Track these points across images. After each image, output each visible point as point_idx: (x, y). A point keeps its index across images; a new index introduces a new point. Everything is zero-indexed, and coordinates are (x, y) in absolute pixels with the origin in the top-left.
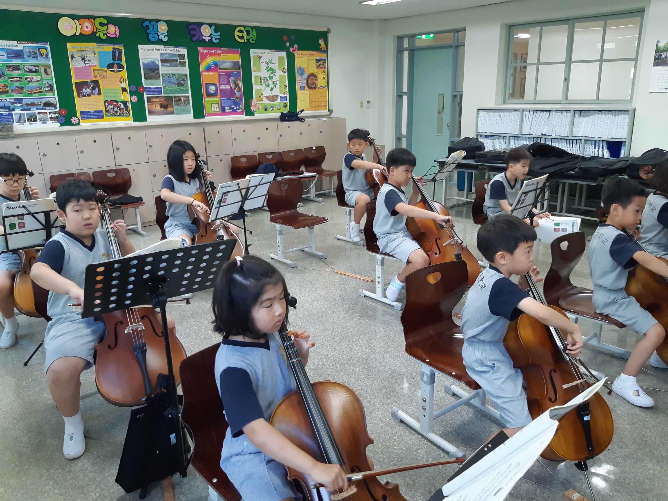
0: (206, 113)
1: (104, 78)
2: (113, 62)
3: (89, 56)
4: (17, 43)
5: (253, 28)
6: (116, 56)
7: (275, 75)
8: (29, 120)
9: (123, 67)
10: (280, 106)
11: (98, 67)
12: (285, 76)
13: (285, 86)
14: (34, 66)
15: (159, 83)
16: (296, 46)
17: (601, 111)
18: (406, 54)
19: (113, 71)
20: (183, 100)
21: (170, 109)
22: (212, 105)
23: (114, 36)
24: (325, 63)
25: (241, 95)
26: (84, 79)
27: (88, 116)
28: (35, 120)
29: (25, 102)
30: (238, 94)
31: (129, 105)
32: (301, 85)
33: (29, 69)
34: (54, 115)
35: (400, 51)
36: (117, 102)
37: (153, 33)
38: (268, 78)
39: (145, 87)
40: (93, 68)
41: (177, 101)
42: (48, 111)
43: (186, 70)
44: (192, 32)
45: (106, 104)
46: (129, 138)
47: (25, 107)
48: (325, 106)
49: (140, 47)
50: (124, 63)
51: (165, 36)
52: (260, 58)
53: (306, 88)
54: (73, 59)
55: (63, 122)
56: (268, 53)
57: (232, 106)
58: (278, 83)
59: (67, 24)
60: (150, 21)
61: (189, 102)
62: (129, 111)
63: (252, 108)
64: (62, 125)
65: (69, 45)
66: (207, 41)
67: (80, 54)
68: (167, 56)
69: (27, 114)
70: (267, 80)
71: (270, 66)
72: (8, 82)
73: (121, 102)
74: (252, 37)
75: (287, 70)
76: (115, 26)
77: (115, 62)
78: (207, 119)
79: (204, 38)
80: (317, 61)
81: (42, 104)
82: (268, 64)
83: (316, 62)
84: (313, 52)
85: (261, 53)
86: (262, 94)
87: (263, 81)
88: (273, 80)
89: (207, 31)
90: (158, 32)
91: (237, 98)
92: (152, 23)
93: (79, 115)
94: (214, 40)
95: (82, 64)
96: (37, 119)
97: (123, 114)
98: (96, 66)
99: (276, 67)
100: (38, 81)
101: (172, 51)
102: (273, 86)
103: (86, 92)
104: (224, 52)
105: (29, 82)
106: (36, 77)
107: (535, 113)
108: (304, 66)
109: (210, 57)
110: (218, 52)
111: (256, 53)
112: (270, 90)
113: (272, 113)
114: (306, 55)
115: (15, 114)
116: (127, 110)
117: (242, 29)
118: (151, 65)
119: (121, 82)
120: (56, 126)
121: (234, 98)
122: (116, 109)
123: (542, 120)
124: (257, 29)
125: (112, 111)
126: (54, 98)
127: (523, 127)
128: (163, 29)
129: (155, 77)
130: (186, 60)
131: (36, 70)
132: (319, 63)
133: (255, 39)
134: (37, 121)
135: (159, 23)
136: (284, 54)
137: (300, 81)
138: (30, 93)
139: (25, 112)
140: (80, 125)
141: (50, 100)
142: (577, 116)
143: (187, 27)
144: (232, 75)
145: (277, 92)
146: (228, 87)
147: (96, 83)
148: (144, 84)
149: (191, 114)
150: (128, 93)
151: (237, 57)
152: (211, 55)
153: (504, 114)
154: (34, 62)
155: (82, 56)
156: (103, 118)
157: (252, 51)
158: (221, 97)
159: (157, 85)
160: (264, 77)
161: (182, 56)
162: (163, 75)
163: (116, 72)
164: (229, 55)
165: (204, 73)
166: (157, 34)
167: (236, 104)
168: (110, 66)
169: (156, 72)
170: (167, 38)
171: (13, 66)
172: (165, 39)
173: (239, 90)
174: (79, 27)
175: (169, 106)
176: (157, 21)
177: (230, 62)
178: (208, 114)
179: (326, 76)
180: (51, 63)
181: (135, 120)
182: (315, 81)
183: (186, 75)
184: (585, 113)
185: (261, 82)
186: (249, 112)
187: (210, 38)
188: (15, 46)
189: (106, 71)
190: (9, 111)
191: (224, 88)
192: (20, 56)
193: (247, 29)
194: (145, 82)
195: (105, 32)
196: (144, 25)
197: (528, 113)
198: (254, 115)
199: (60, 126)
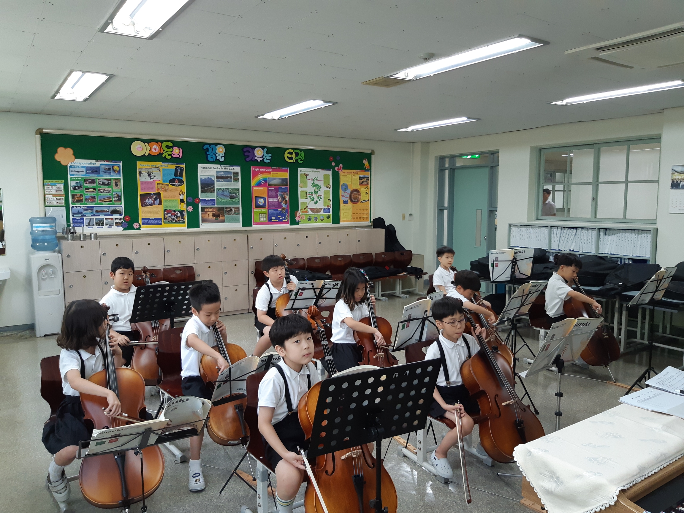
0: (253, 222)
1: (166, 191)
2: (175, 177)
3: (155, 172)
4: (96, 161)
5: (301, 150)
6: (178, 173)
7: (320, 190)
8: (97, 224)
9: (183, 182)
10: (323, 217)
11: (161, 182)
12: (329, 191)
13: (329, 199)
14: (107, 180)
15: (214, 196)
16: (341, 165)
17: (625, 230)
18: (447, 172)
19: (174, 185)
20: (233, 211)
21: (221, 218)
22: (260, 215)
23: (178, 156)
24: (368, 180)
25: (287, 207)
26: (148, 191)
27: (148, 222)
28: (102, 224)
29: (95, 209)
30: (284, 206)
31: (185, 214)
32: (344, 199)
33: (102, 183)
34: (118, 221)
35: (442, 171)
36: (175, 211)
37: (212, 154)
38: (313, 193)
39: (201, 198)
40: (156, 182)
41: (228, 211)
42: (114, 217)
43: (238, 185)
44: (246, 154)
45: (165, 212)
46: (180, 242)
47: (95, 213)
48: (367, 218)
49: (200, 165)
50: (184, 178)
51: (222, 157)
52: (307, 175)
53: (349, 201)
54: (140, 175)
55: (126, 227)
56: (314, 172)
57: (278, 217)
58: (322, 197)
59: (139, 146)
60: (210, 144)
61: (239, 212)
62: (184, 219)
63: (297, 219)
64: (124, 229)
65: (138, 163)
66: (259, 161)
67: (147, 171)
68: (222, 173)
69: (96, 219)
70: (312, 195)
71: (316, 182)
72: (84, 193)
73: (178, 211)
74: (300, 158)
75: (331, 185)
76: (179, 148)
77: (177, 178)
78: (255, 227)
79: (256, 158)
80: (361, 178)
81: (110, 211)
82: (314, 181)
83: (360, 180)
84: (357, 171)
85: (308, 171)
86: (307, 207)
87: (308, 196)
88: (318, 195)
89: (260, 152)
90: (216, 153)
91: (283, 209)
92: (212, 146)
93: (140, 221)
94: (265, 161)
95: (148, 179)
96: (104, 223)
97: (179, 221)
98: (159, 180)
99: (321, 184)
100: (108, 192)
101: (227, 169)
102: (318, 200)
103: (148, 202)
104: (273, 170)
105: (101, 193)
106: (107, 189)
107: (563, 230)
108: (348, 183)
109: (261, 175)
110: (268, 170)
111: (303, 171)
112: (315, 203)
113: (315, 223)
114: (350, 173)
115: (86, 219)
116: (182, 218)
117: (292, 151)
118: (208, 181)
119: (180, 195)
120: (120, 230)
121: (281, 210)
122: (173, 217)
123: (570, 236)
124: (306, 151)
125: (170, 219)
126: (121, 206)
127: (552, 243)
128: (220, 151)
129: (210, 191)
130: (239, 177)
131: (108, 183)
132: (362, 180)
133: (303, 160)
134: (104, 225)
135: (217, 147)
136: (329, 173)
137: (343, 195)
138: (101, 202)
139: (95, 218)
140: (140, 229)
141: (117, 208)
142: (602, 234)
143: (243, 150)
144: (280, 189)
145: (321, 205)
146: (275, 200)
147: (159, 195)
148: (200, 197)
149: (240, 222)
150: (185, 204)
151: (286, 175)
152: (262, 172)
153: (534, 230)
154: (108, 177)
155: (149, 172)
156: (161, 224)
157: (299, 169)
158: (269, 208)
159: (212, 197)
160: (309, 192)
161: (236, 174)
162: (218, 189)
163: (177, 186)
164: (279, 173)
165: (254, 188)
166: (215, 155)
167: (282, 214)
168: (172, 181)
169: (212, 186)
170: (223, 158)
171: (90, 179)
172: (222, 160)
173: (286, 203)
174: (149, 149)
175: (221, 215)
176: (216, 145)
177: (280, 179)
178: (255, 223)
179: (368, 192)
180: (121, 178)
181: (189, 227)
182: (358, 196)
183: (238, 190)
184: (610, 232)
185: (306, 196)
186: (294, 222)
187: (262, 159)
188: (93, 164)
189: (168, 185)
190: (81, 216)
191: (272, 201)
192: (97, 171)
193: (296, 151)
194: (201, 195)
195: (170, 153)
196: (205, 148)
197: (556, 229)
198: (298, 225)
199: (123, 230)
